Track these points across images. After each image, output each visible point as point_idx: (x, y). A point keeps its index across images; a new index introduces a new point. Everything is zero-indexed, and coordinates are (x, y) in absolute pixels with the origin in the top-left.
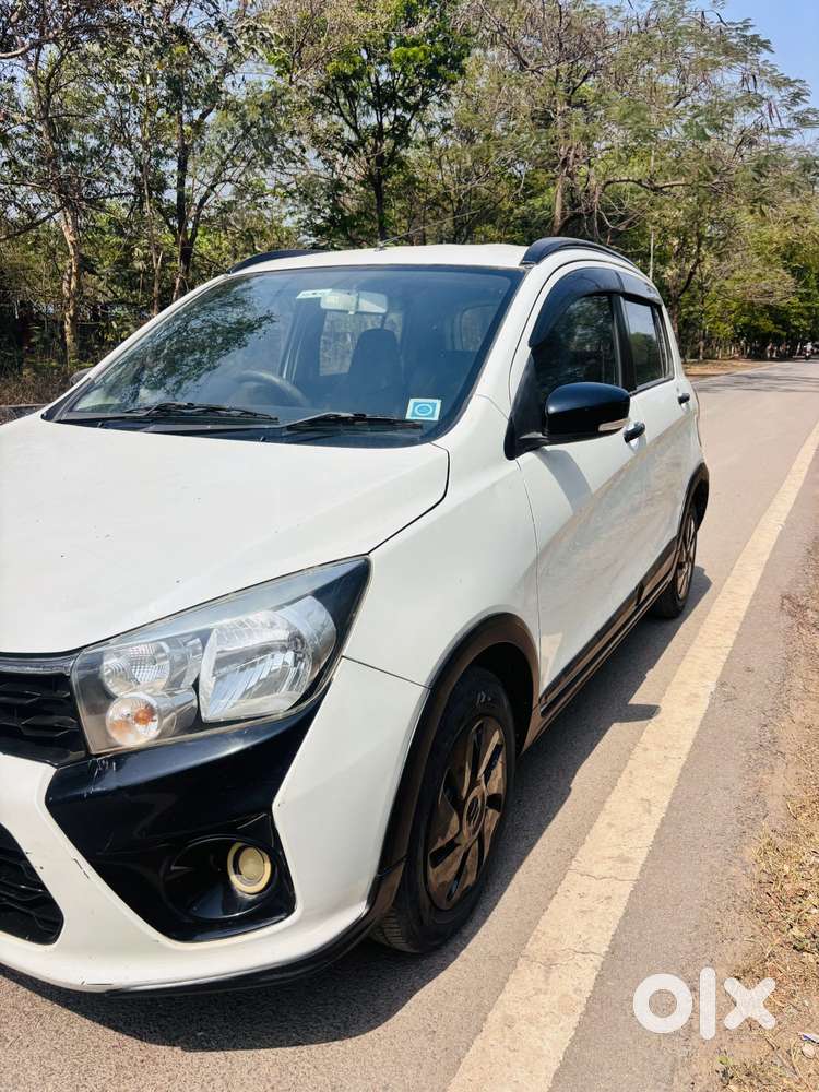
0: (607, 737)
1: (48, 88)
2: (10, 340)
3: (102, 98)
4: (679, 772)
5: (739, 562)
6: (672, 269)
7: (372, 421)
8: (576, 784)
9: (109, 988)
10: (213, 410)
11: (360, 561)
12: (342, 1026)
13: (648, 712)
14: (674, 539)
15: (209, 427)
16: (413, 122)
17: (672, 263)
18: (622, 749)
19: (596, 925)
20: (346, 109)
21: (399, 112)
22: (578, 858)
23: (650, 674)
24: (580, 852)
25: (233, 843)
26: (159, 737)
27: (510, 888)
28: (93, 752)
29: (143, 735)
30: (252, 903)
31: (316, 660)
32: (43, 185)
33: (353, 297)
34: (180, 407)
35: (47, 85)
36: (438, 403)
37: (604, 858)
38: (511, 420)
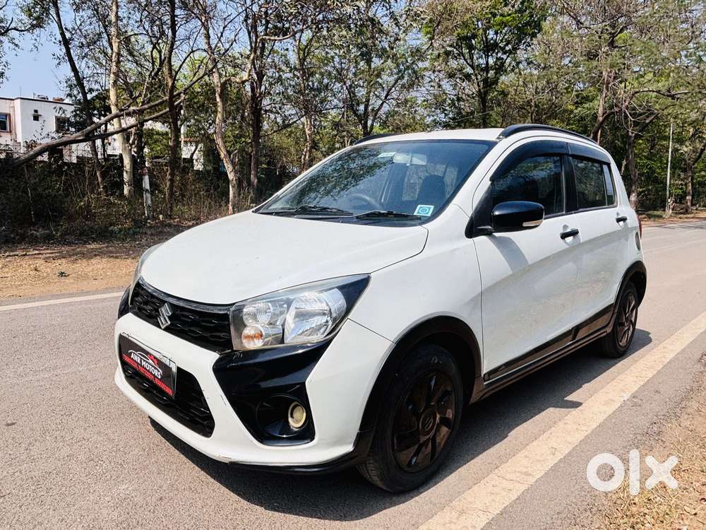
0: (544, 413)
1: (304, 54)
2: (272, 186)
3: (333, 57)
4: (583, 438)
5: (680, 331)
6: (687, 147)
7: (396, 215)
8: (513, 433)
9: (230, 460)
10: (325, 209)
11: (366, 276)
12: (343, 516)
13: (576, 405)
14: (611, 306)
15: (320, 216)
16: (508, 60)
17: (687, 143)
18: (551, 421)
19: (497, 500)
20: (467, 56)
21: (499, 55)
22: (500, 468)
23: (586, 386)
24: (502, 466)
25: (293, 401)
26: (263, 345)
27: (453, 475)
28: (234, 349)
29: (257, 344)
30: (296, 432)
31: (334, 320)
32: (296, 104)
33: (409, 157)
34: (310, 207)
35: (304, 52)
36: (432, 207)
37: (515, 471)
38: (471, 218)
